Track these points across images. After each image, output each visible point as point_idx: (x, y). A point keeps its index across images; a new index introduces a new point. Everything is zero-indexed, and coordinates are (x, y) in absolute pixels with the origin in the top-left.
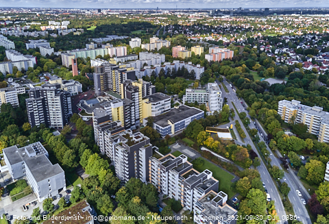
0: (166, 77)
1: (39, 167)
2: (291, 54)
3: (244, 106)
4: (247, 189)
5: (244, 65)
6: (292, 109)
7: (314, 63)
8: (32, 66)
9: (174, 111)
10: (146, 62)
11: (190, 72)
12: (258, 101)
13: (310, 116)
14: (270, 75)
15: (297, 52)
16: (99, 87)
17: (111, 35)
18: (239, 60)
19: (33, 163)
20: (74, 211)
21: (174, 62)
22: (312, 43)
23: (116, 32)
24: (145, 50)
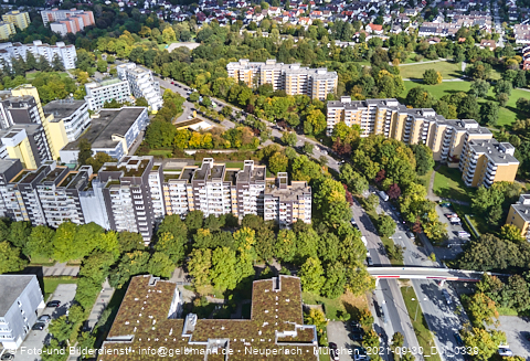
2: (168, 7)
4: (287, 162)
5: (126, 31)
11: (50, 59)
12: (199, 73)
14: (171, 39)
20: (139, 293)
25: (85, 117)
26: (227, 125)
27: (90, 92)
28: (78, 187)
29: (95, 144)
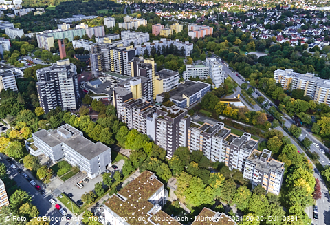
0: (159, 55)
1: (82, 147)
2: (261, 29)
3: (240, 78)
4: (280, 146)
5: (226, 41)
6: (288, 77)
7: (284, 36)
8: (7, 49)
9: (183, 86)
10: (133, 40)
11: (179, 49)
12: (254, 72)
13: (305, 82)
14: (252, 49)
15: (266, 27)
16: (97, 68)
17: (77, 14)
18: (220, 36)
19: (74, 144)
20: (142, 180)
21: (162, 40)
22: (275, 19)
23: (82, 12)
24: (124, 29)
25: (175, 81)
26: (257, 109)
27: (187, 69)
28: (148, 114)
29: (174, 97)
